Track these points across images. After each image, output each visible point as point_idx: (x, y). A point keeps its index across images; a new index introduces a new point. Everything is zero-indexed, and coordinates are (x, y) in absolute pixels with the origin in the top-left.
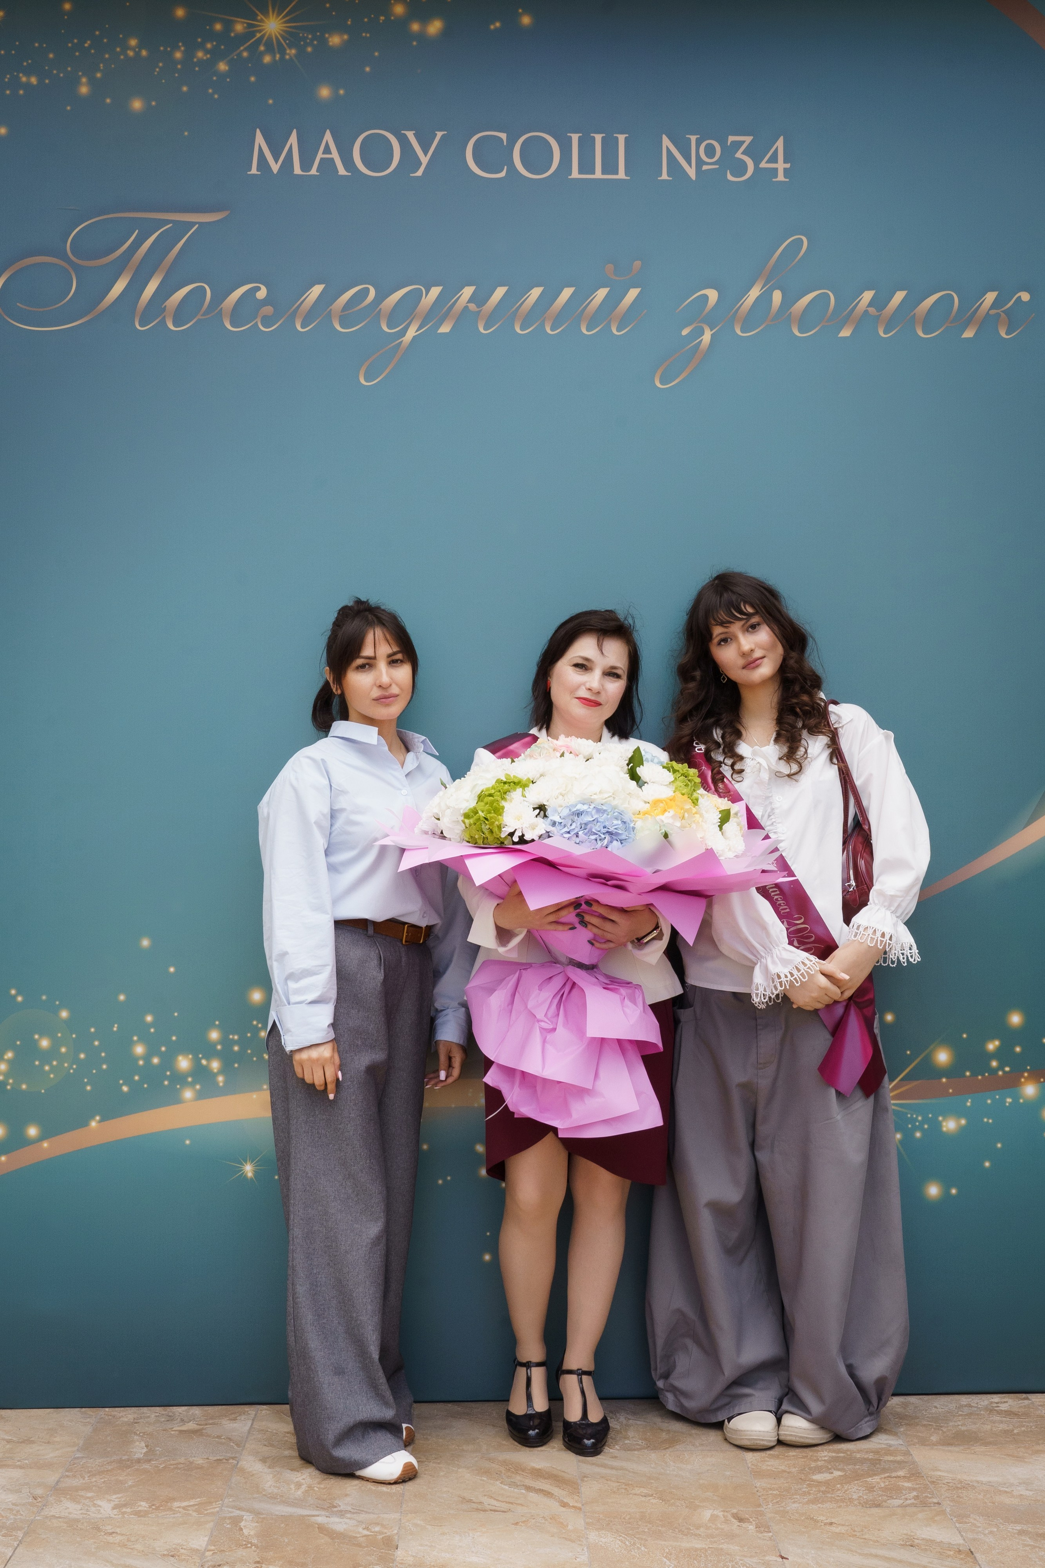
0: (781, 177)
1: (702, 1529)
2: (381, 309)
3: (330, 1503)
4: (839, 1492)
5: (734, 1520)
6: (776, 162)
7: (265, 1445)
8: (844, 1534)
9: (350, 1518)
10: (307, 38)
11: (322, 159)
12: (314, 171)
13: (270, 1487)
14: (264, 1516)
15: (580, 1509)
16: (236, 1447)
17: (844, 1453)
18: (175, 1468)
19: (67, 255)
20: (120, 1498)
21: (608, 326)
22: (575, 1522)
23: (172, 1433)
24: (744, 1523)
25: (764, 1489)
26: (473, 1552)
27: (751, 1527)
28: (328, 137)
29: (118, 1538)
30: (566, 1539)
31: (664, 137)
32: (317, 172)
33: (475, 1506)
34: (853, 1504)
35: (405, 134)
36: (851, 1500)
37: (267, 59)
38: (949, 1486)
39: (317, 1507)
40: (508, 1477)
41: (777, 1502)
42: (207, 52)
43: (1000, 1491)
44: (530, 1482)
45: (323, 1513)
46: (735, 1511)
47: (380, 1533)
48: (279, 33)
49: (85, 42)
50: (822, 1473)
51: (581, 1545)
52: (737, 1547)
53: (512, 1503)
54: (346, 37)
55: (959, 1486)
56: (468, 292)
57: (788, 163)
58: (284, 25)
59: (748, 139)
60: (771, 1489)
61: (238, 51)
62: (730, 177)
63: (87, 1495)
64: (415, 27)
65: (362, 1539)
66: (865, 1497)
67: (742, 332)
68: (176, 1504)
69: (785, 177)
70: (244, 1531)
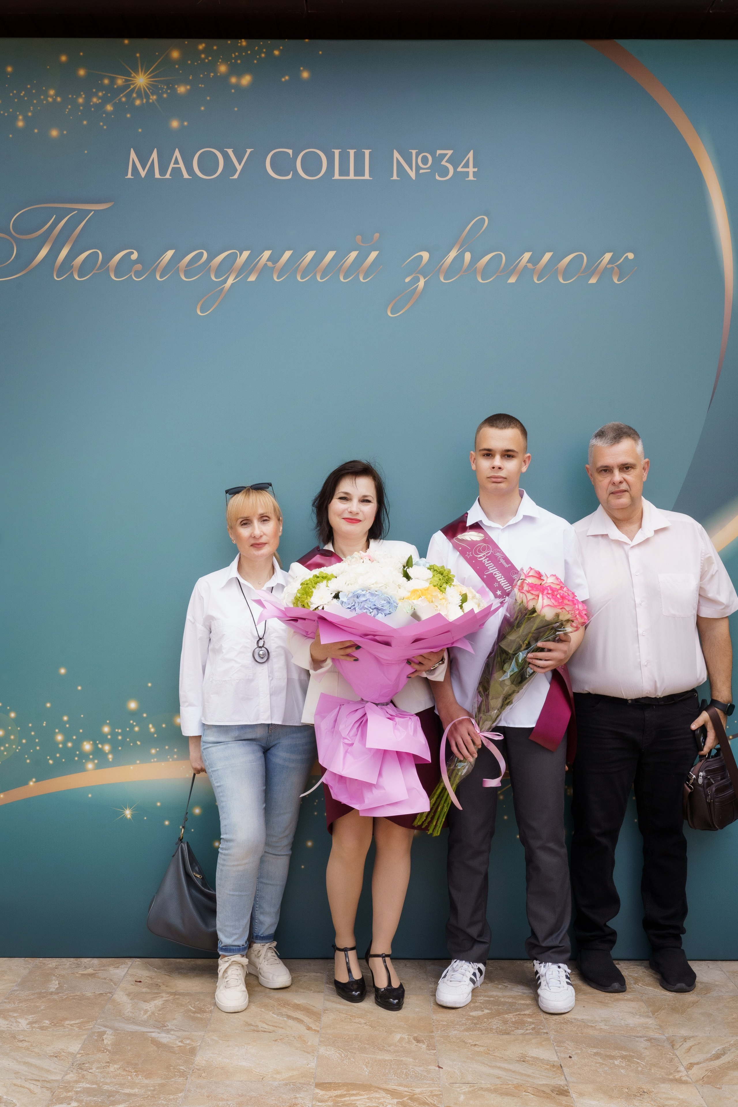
0: (471, 177)
1: (392, 1047)
2: (211, 266)
3: (163, 1024)
4: (485, 1024)
5: (414, 1041)
6: (469, 168)
7: (132, 985)
8: (482, 1052)
9: (172, 1035)
10: (163, 88)
11: (173, 168)
12: (168, 176)
13: (128, 1013)
14: (120, 1031)
15: (318, 1031)
16: (114, 986)
17: (492, 997)
18: (73, 999)
19: (10, 232)
20: (33, 1017)
21: (357, 276)
22: (313, 1040)
23: (77, 975)
24: (420, 1043)
25: (437, 1021)
26: (244, 1059)
27: (424, 1046)
28: (177, 153)
29: (25, 1044)
30: (304, 1051)
31: (395, 151)
32: (170, 176)
33: (252, 1028)
34: (492, 1032)
35: (227, 151)
36: (491, 1029)
37: (138, 102)
38: (556, 1021)
39: (154, 1026)
40: (278, 1009)
41: (444, 1030)
42: (99, 98)
43: (588, 1026)
44: (291, 1013)
45: (157, 1030)
46: (416, 1035)
47: (189, 1044)
48: (145, 85)
49: (21, 93)
50: (477, 1011)
51: (313, 1056)
52: (411, 1060)
53: (276, 1027)
54: (188, 87)
55: (562, 1021)
56: (267, 254)
57: (476, 168)
58: (149, 80)
59: (450, 152)
60: (442, 1021)
61: (119, 98)
62: (438, 178)
63: (14, 1015)
64: (233, 80)
65: (176, 1048)
66: (501, 1028)
67: (444, 280)
68: (67, 1022)
69: (474, 177)
70: (105, 1041)
